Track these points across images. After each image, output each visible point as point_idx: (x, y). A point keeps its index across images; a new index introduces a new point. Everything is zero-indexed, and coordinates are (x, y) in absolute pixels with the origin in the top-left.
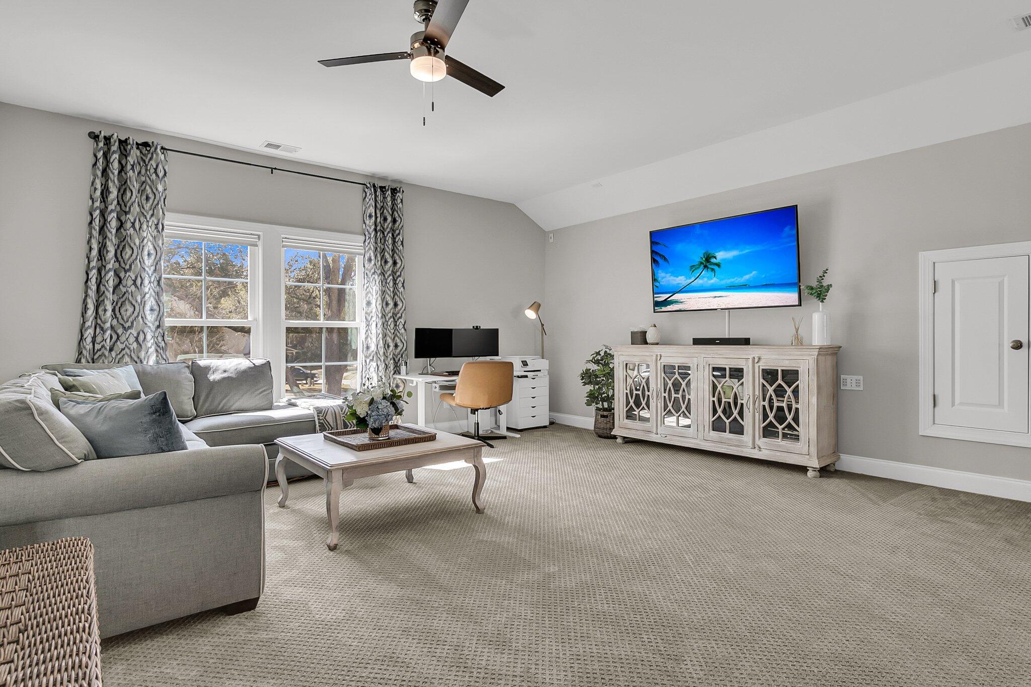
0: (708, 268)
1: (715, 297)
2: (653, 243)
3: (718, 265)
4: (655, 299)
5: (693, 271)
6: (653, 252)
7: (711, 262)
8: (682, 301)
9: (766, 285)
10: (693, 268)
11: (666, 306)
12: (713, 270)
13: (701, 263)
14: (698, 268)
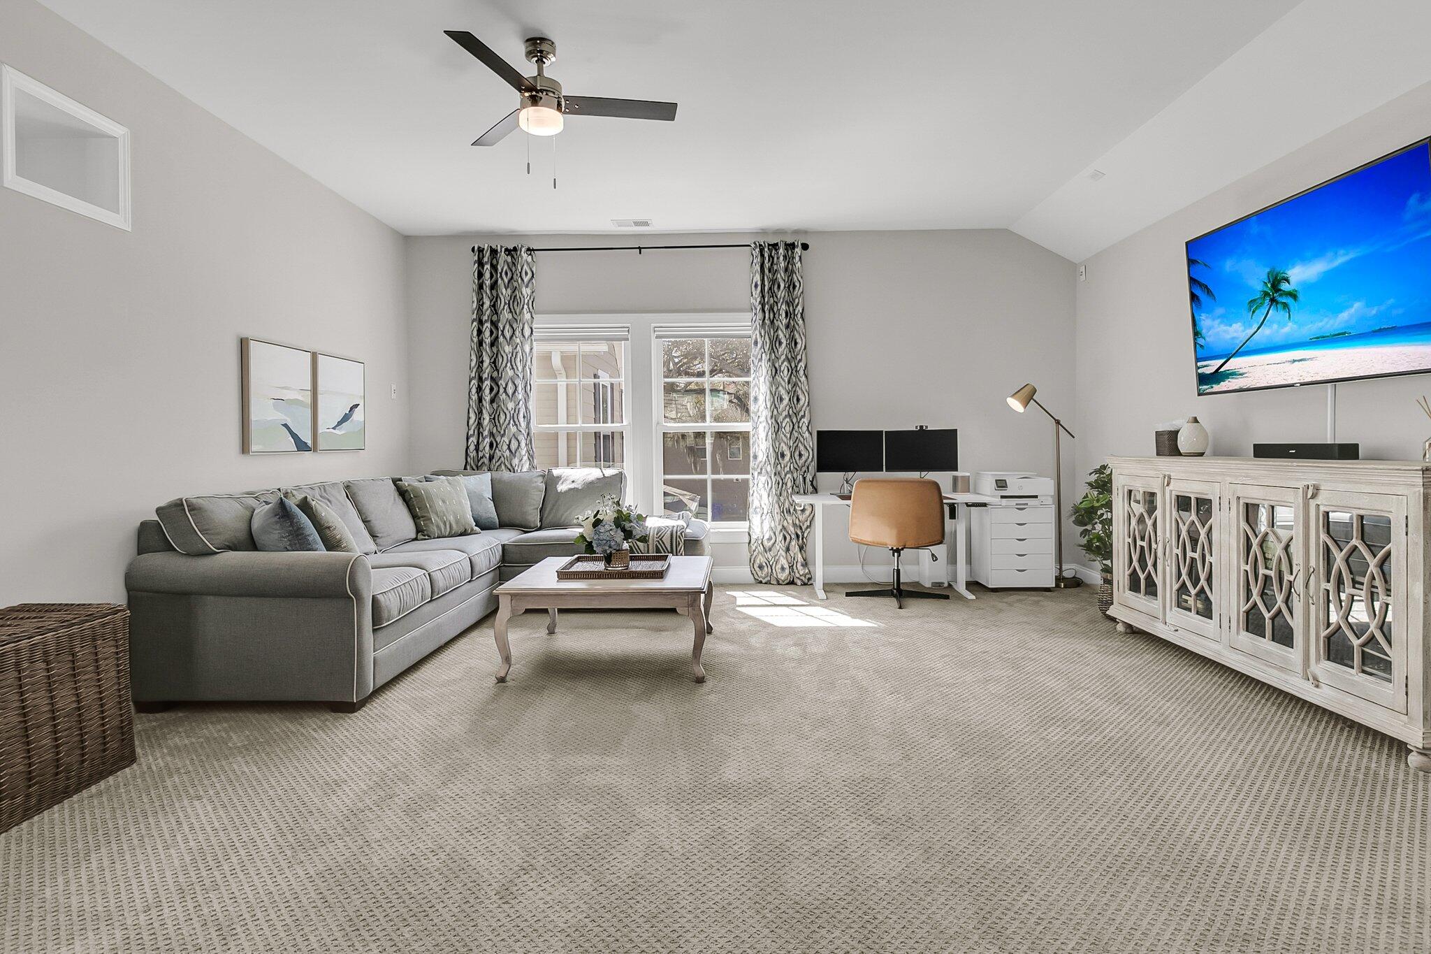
0: (1277, 303)
1: (1294, 361)
2: (1191, 262)
3: (1293, 295)
4: (1200, 371)
5: (1254, 312)
6: (1192, 281)
7: (1281, 290)
8: (1244, 371)
9: (1380, 330)
10: (1253, 305)
11: (1218, 382)
12: (1285, 305)
13: (1266, 294)
14: (1262, 304)
